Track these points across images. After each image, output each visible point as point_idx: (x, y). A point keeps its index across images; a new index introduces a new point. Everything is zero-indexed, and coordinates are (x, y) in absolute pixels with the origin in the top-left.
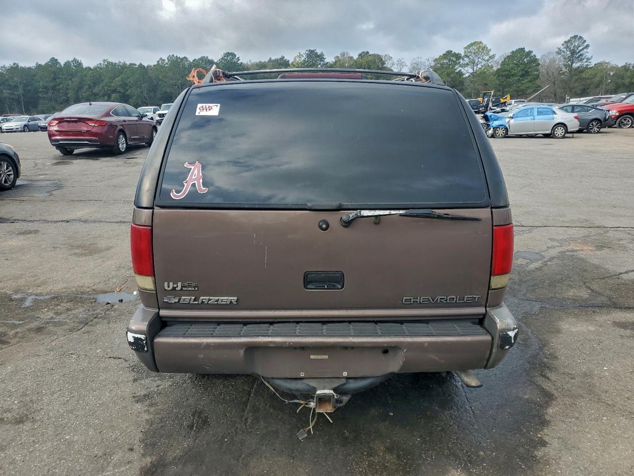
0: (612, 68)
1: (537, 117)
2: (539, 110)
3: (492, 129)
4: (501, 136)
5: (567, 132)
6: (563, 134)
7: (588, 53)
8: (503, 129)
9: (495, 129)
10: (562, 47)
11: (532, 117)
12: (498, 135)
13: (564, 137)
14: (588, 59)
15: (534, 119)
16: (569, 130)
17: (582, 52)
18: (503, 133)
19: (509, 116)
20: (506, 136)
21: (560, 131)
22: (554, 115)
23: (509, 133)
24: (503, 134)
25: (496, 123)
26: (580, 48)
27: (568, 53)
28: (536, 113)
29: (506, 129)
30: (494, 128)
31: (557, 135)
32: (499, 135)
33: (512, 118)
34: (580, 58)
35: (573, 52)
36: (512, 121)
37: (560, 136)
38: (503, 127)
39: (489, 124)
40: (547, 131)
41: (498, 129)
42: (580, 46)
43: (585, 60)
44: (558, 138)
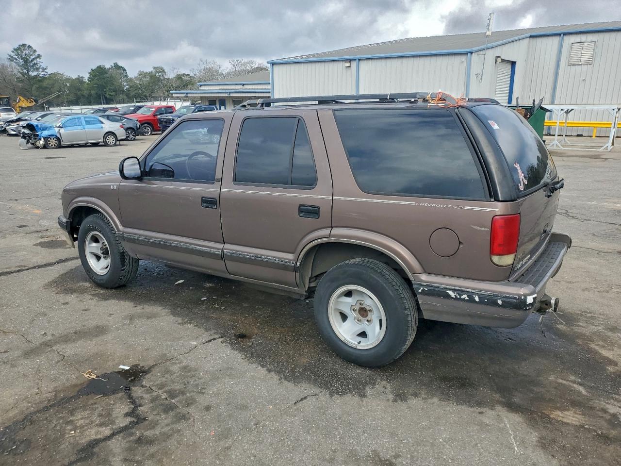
0: (68, 79)
1: (86, 126)
2: (86, 119)
3: (42, 140)
4: (53, 146)
5: (117, 140)
6: (114, 142)
7: (43, 62)
8: (55, 139)
9: (46, 139)
10: (13, 54)
11: (82, 126)
12: (50, 145)
13: (115, 145)
14: (44, 69)
15: (84, 129)
16: (119, 138)
17: (35, 61)
18: (56, 143)
19: (58, 125)
20: (59, 146)
21: (111, 140)
22: (102, 125)
23: (62, 143)
24: (56, 145)
25: (45, 133)
26: (32, 57)
27: (21, 61)
28: (84, 123)
29: (58, 139)
30: (44, 138)
31: (109, 143)
32: (52, 145)
33: (62, 127)
34: (35, 67)
35: (26, 61)
36: (62, 131)
37: (112, 144)
38: (54, 137)
39: (38, 135)
40: (99, 139)
41: (49, 139)
42: (31, 55)
43: (41, 70)
44: (111, 146)
